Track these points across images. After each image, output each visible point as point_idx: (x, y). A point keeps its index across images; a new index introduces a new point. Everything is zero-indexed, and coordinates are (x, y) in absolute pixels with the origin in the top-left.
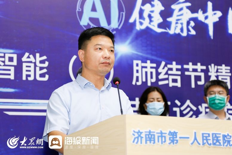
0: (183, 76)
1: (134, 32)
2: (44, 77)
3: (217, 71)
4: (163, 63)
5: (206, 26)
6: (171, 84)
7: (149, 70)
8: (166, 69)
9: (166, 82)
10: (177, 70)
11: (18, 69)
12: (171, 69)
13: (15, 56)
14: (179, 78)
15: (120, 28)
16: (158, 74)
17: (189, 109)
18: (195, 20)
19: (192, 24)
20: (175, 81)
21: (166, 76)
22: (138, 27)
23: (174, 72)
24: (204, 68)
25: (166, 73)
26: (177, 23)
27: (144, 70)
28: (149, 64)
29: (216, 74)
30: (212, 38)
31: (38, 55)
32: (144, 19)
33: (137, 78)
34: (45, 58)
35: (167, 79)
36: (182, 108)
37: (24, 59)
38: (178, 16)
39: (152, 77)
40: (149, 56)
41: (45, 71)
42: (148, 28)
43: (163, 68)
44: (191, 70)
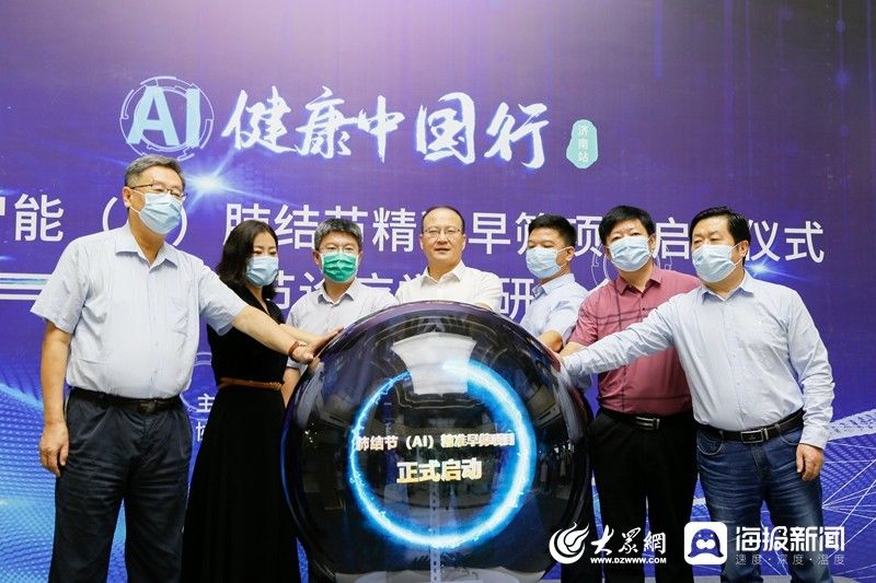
1: (231, 153)
2: (56, 235)
3: (390, 221)
4: (285, 208)
5: (374, 139)
6: (298, 245)
8: (290, 217)
9: (290, 241)
10: (311, 219)
11: (8, 222)
12: (300, 218)
15: (202, 147)
18: (351, 129)
19: (346, 136)
20: (305, 238)
21: (290, 231)
22: (239, 145)
23: (306, 223)
24: (365, 214)
25: (291, 225)
26: (315, 136)
28: (256, 210)
29: (387, 226)
30: (383, 160)
31: (44, 198)
32: (251, 130)
34: (57, 202)
35: (292, 236)
37: (19, 205)
38: (317, 123)
40: (258, 196)
41: (57, 224)
42: (257, 145)
43: (285, 217)
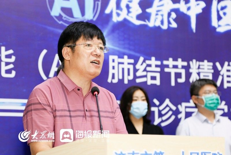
0: (162, 73)
1: (110, 25)
3: (199, 68)
4: (141, 59)
5: (187, 18)
6: (150, 82)
7: (126, 67)
8: (144, 65)
9: (145, 79)
10: (157, 66)
12: (150, 66)
14: (158, 75)
15: (95, 19)
16: (136, 70)
17: (168, 109)
18: (176, 11)
19: (174, 15)
20: (153, 78)
21: (144, 73)
22: (115, 19)
23: (153, 68)
24: (185, 64)
25: (145, 70)
26: (157, 15)
27: (121, 66)
28: (126, 60)
29: (197, 71)
30: (194, 31)
31: (3, 49)
33: (113, 75)
34: (11, 52)
35: (146, 76)
36: (161, 108)
39: (129, 74)
40: (126, 51)
41: (11, 66)
42: (125, 20)
43: (142, 64)
44: (171, 66)
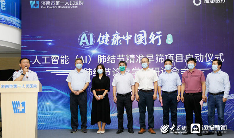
0: (116, 59)
1: (99, 46)
2: (67, 63)
3: (130, 57)
4: (109, 56)
5: (126, 41)
6: (112, 63)
7: (104, 58)
8: (110, 57)
9: (110, 62)
10: (114, 57)
11: (59, 61)
12: (112, 57)
13: (58, 57)
14: (115, 60)
15: (93, 45)
16: (107, 59)
17: (118, 71)
18: (121, 39)
19: (120, 41)
20: (113, 61)
21: (110, 60)
22: (100, 44)
23: (113, 58)
24: (125, 56)
25: (110, 59)
26: (114, 41)
27: (102, 58)
28: (104, 56)
30: (128, 45)
31: (65, 56)
32: (102, 41)
33: (99, 61)
34: (68, 56)
35: (110, 61)
36: (116, 71)
37: (61, 57)
38: (115, 38)
39: (105, 61)
40: (104, 53)
41: (68, 61)
42: (103, 44)
43: (109, 57)
44: (119, 57)
